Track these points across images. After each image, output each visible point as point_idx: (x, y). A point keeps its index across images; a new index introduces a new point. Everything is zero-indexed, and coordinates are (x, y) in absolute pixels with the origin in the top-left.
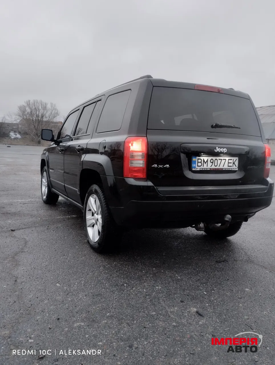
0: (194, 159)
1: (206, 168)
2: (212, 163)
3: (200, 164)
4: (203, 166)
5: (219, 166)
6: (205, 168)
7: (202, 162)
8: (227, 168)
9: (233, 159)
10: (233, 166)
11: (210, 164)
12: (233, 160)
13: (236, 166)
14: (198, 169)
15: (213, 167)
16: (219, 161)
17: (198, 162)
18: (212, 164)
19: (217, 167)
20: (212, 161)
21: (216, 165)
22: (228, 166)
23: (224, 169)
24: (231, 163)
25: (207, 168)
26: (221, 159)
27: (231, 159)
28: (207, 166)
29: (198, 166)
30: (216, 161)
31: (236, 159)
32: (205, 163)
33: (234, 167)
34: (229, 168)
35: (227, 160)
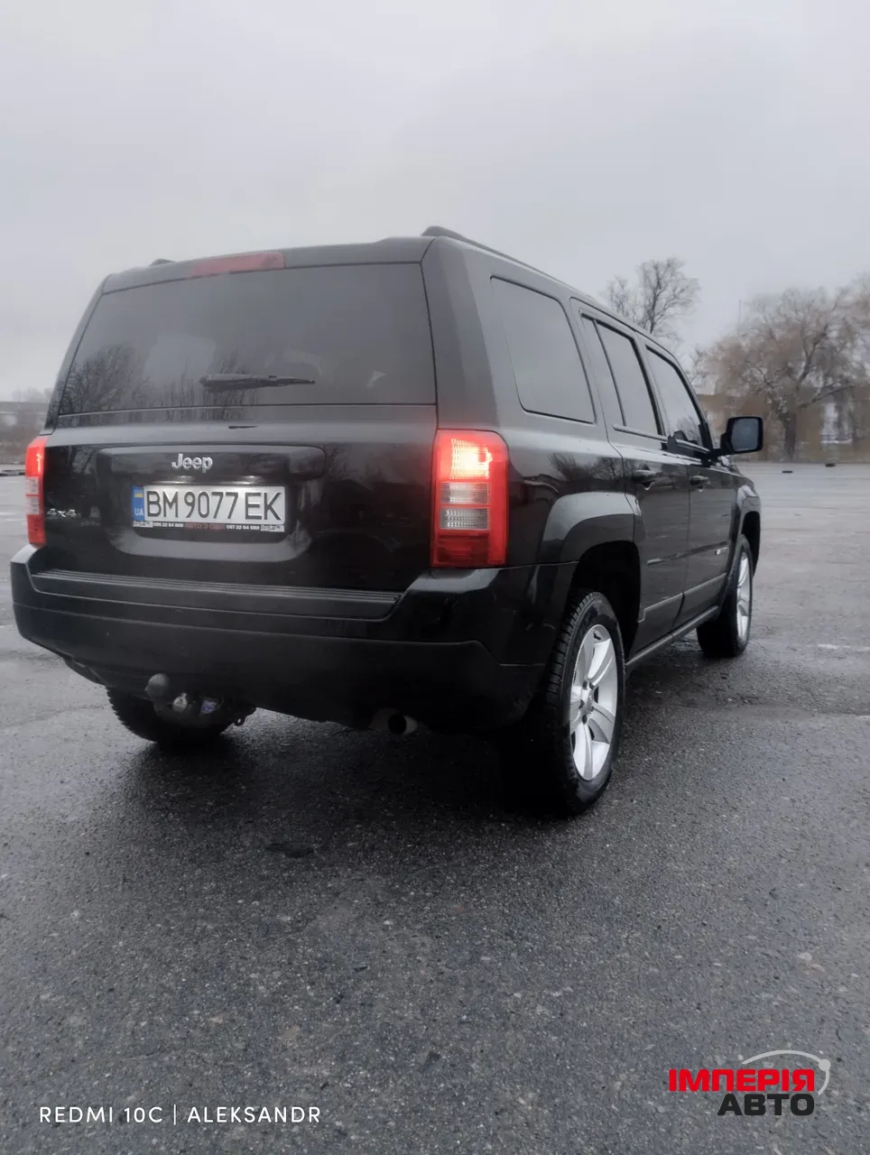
0: (137, 495)
1: (171, 523)
2: (192, 505)
3: (154, 509)
4: (165, 515)
5: (215, 517)
6: (168, 522)
7: (161, 503)
8: (242, 525)
9: (266, 494)
10: (266, 518)
11: (184, 509)
12: (263, 495)
13: (278, 518)
14: (150, 523)
15: (196, 518)
16: (214, 500)
17: (150, 503)
18: (190, 508)
19: (210, 520)
20: (190, 500)
21: (204, 513)
22: (248, 517)
23: (229, 527)
24: (257, 506)
25: (175, 523)
26: (221, 494)
27: (259, 494)
28: (177, 516)
29: (150, 515)
30: (203, 499)
31: (278, 495)
32: (171, 505)
33: (271, 519)
34: (250, 525)
35: (242, 496)
